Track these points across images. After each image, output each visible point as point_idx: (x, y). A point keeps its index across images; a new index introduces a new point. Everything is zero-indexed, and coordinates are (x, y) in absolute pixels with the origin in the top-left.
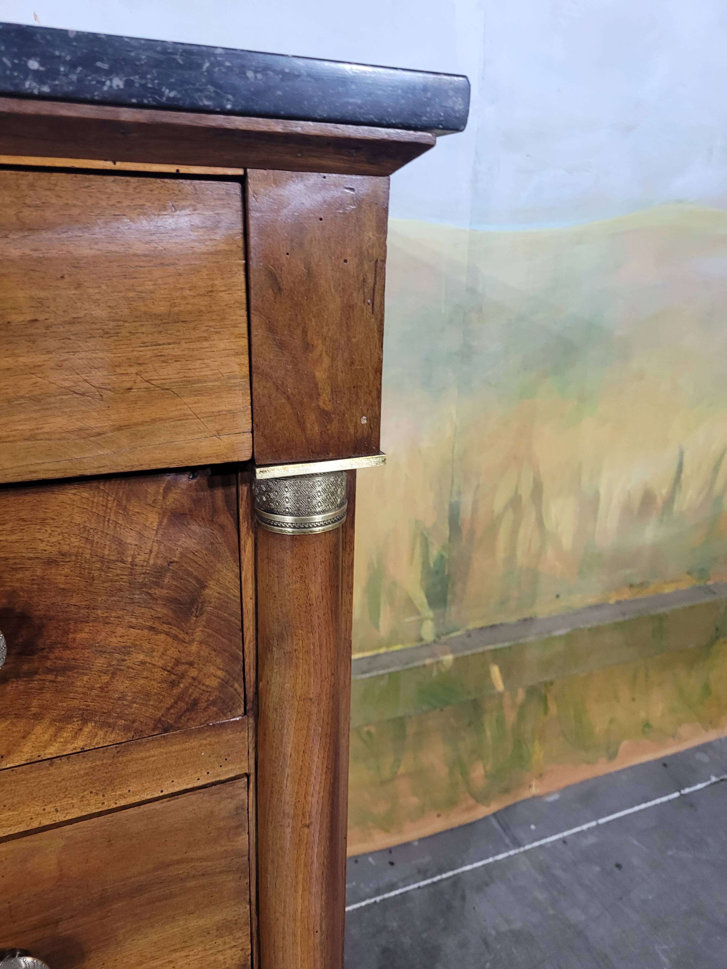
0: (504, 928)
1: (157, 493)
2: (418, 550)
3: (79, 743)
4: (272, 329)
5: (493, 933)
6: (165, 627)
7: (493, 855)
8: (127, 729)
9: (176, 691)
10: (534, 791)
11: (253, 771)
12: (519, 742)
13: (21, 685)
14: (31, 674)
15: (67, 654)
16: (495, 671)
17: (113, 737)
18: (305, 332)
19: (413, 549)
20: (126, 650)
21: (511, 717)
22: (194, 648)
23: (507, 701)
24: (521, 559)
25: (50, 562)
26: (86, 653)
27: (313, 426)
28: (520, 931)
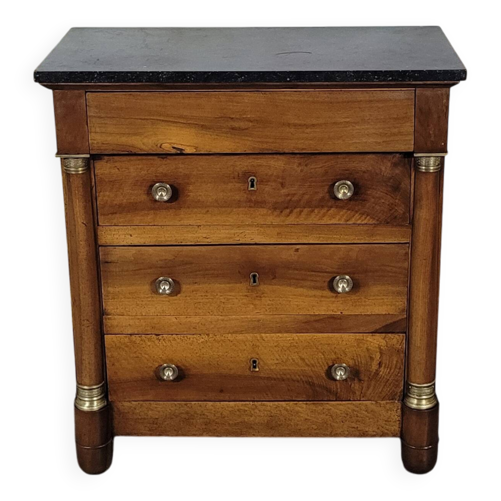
1: (391, 158)
3: (365, 222)
4: (420, 122)
6: (390, 194)
8: (378, 220)
9: (391, 212)
11: (411, 242)
13: (354, 203)
14: (357, 200)
15: (365, 196)
17: (374, 222)
18: (428, 122)
20: (379, 198)
22: (397, 201)
25: (364, 172)
26: (370, 197)
27: (429, 144)
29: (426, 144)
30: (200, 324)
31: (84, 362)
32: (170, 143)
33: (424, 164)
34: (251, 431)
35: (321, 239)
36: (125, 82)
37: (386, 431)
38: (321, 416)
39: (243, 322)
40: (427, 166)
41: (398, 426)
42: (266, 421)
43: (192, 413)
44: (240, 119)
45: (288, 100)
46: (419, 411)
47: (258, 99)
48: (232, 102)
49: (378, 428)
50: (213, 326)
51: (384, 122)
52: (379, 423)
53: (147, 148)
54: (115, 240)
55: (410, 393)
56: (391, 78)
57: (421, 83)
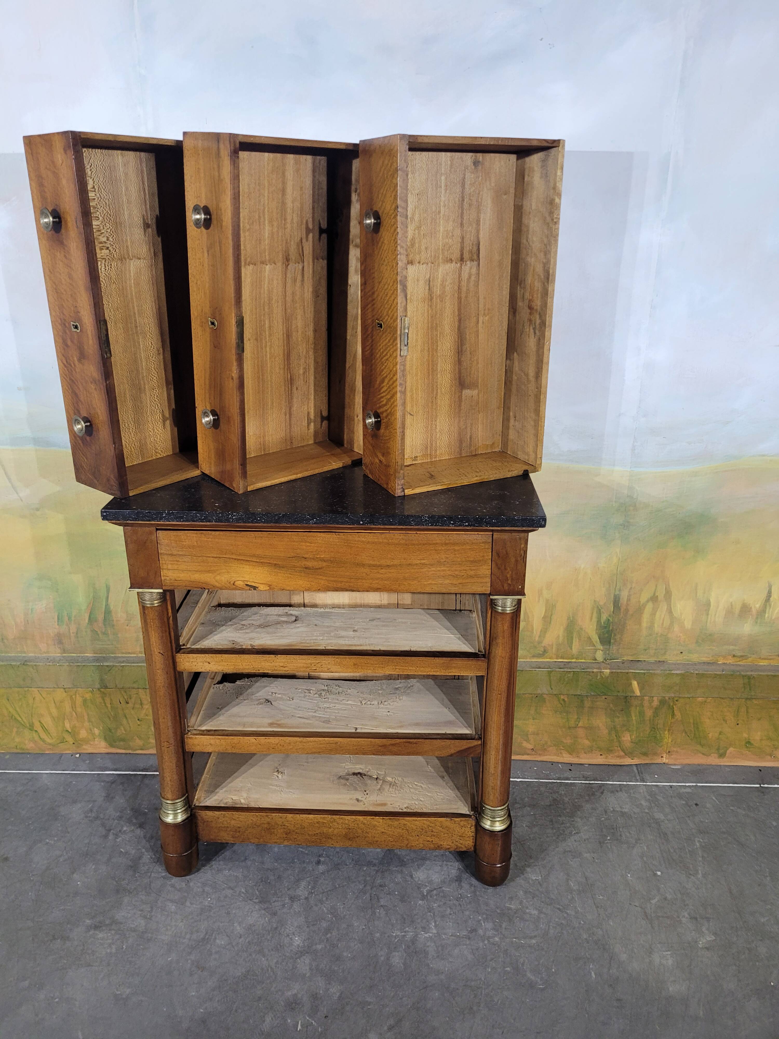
0: (619, 809)
2: (595, 615)
4: (497, 565)
5: (612, 809)
7: (627, 782)
10: (664, 760)
11: (486, 676)
12: (654, 728)
16: (635, 684)
18: (505, 566)
19: (592, 613)
21: (649, 713)
23: (646, 703)
24: (657, 629)
27: (506, 587)
28: (625, 813)
29: (503, 586)
30: (279, 745)
31: (165, 779)
32: (243, 581)
33: (500, 605)
34: (330, 840)
35: (397, 670)
36: (194, 521)
37: (460, 845)
38: (398, 830)
39: (321, 744)
40: (504, 606)
41: (472, 841)
42: (344, 833)
43: (273, 824)
44: (313, 559)
45: (363, 542)
46: (492, 832)
47: (331, 540)
48: (306, 542)
49: (453, 843)
50: (291, 747)
51: (460, 564)
52: (453, 838)
53: (220, 585)
54: (194, 667)
55: (484, 814)
56: (467, 524)
57: (499, 528)
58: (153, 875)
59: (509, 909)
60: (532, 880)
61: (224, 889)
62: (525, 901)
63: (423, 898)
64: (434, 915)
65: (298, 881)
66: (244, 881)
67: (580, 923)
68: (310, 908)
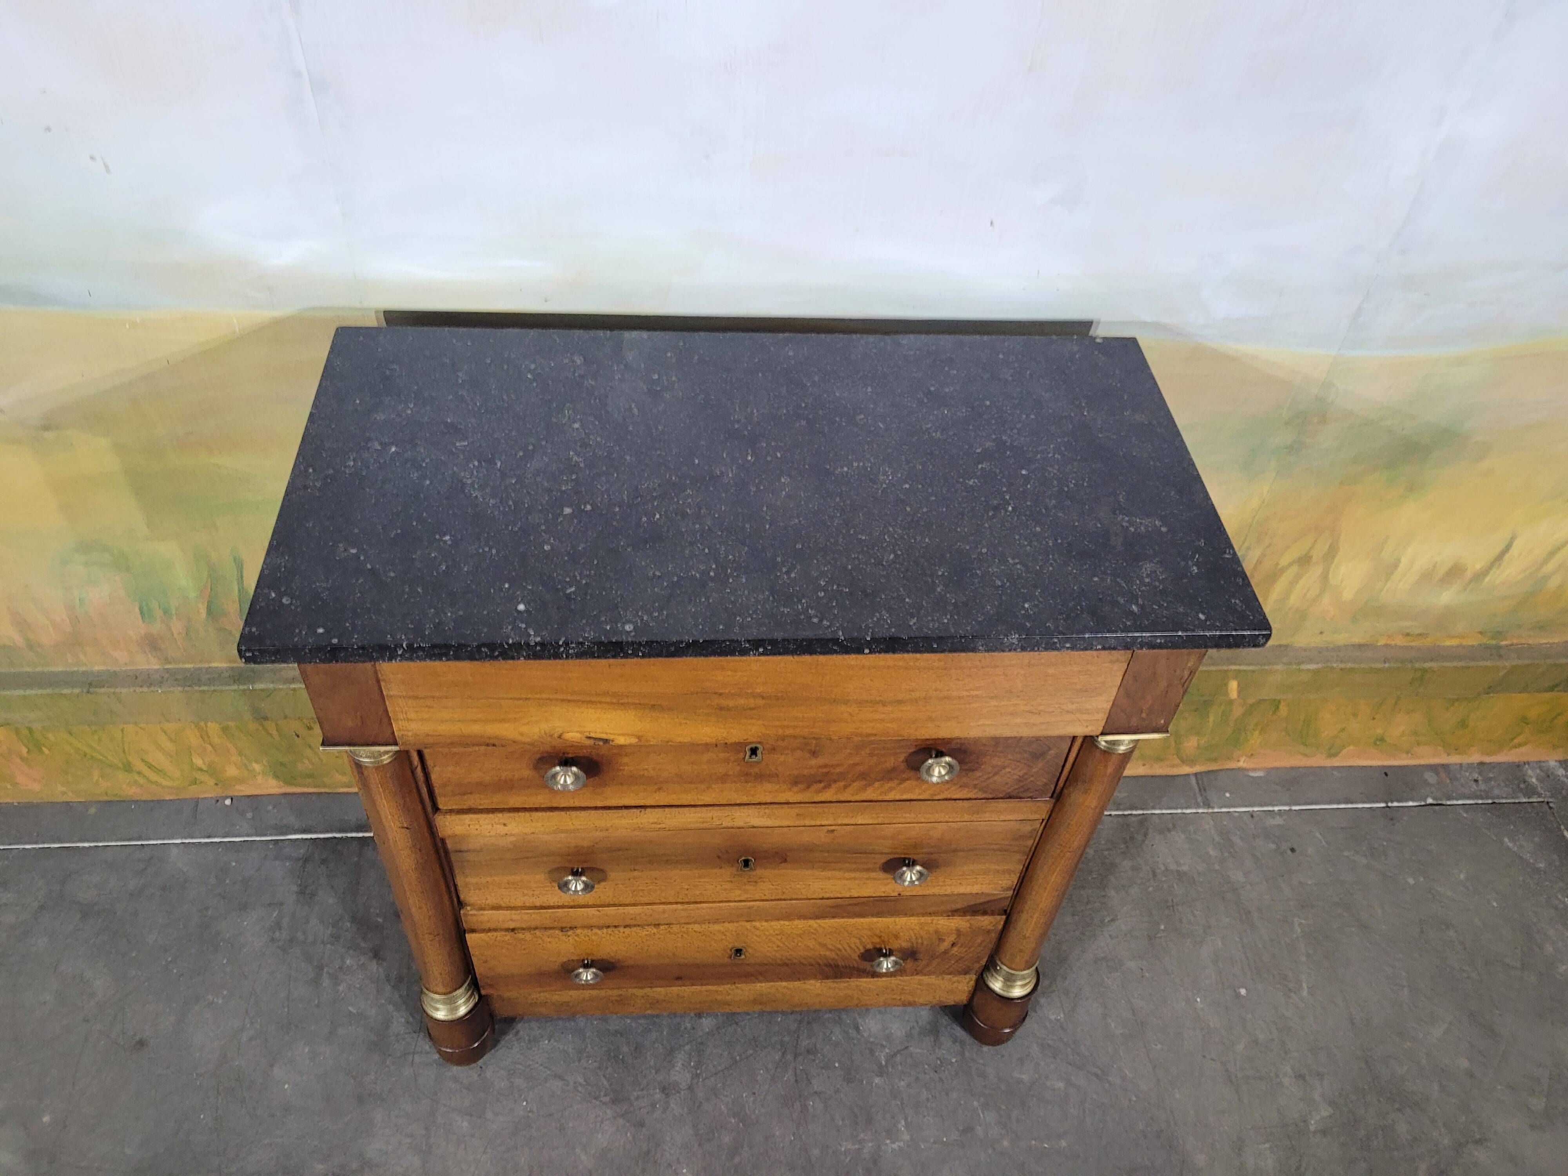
0: (1173, 867)
3: (968, 796)
4: (1129, 695)
5: (1163, 868)
6: (1025, 761)
7: (1182, 808)
8: (993, 794)
9: (1021, 784)
10: (1242, 764)
11: (1046, 820)
12: (1239, 730)
15: (976, 765)
16: (1233, 685)
17: (985, 796)
20: (1003, 767)
21: (1237, 713)
22: (1036, 770)
23: (1237, 703)
24: (1294, 600)
26: (985, 766)
28: (1185, 873)
32: (581, 732)
37: (945, 1000)
41: (966, 997)
44: (738, 695)
49: (935, 997)
52: (936, 994)
55: (995, 973)
58: (417, 1059)
59: (1020, 1081)
60: (1050, 1020)
61: (546, 1080)
62: (1042, 1063)
63: (881, 1071)
64: (902, 1104)
65: (670, 1053)
66: (579, 1061)
67: (1130, 1100)
68: (699, 1107)
